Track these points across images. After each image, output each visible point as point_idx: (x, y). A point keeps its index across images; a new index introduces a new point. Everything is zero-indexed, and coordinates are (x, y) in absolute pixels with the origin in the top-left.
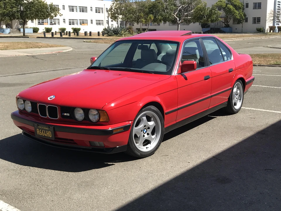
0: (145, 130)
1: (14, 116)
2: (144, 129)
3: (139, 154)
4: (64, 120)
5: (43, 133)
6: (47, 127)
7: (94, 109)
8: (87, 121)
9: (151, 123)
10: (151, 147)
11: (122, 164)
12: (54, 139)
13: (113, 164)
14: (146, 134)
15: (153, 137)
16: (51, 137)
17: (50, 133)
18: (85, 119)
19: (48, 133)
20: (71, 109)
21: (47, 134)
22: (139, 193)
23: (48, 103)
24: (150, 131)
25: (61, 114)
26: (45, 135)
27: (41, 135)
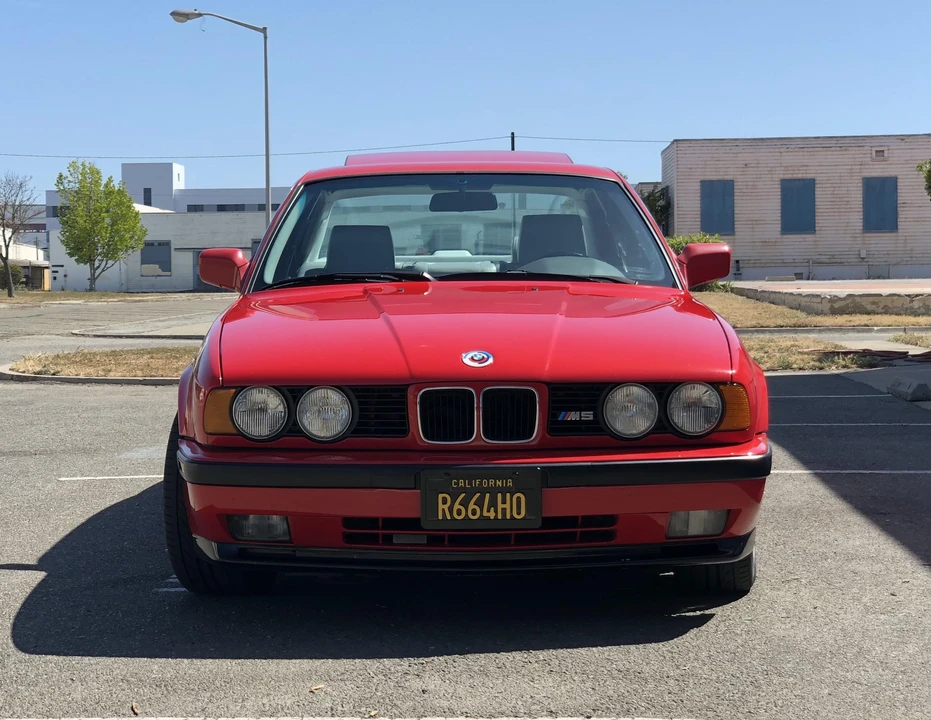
5: (472, 507)
7: (697, 381)
8: (664, 434)
17: (519, 498)
18: (657, 427)
19: (504, 502)
21: (500, 506)
23: (477, 379)
25: (552, 413)
26: (485, 514)
27: (462, 517)
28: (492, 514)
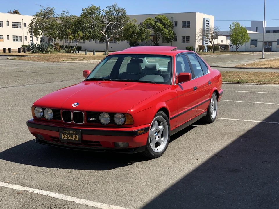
0: (157, 133)
1: (29, 123)
2: (156, 133)
3: (153, 154)
4: (90, 124)
5: (68, 137)
6: (74, 131)
7: (119, 113)
8: (112, 124)
9: (161, 127)
10: (162, 147)
11: (140, 163)
12: (80, 142)
13: (132, 164)
14: (157, 136)
15: (162, 139)
16: (78, 140)
17: (77, 136)
18: (110, 123)
19: (74, 137)
20: (97, 114)
21: (73, 137)
23: (73, 109)
24: (160, 135)
25: (87, 118)
26: (71, 139)
27: (67, 139)
28: (72, 139)
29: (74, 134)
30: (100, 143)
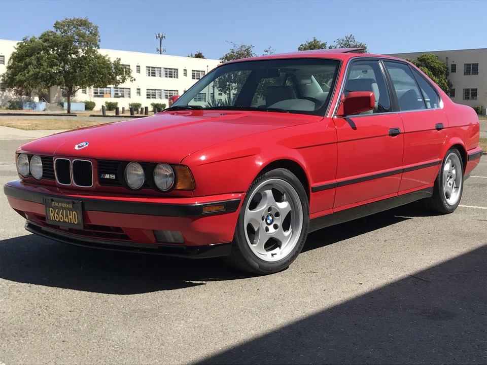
0: (271, 218)
2: (268, 216)
3: (257, 265)
4: (106, 187)
5: (60, 216)
6: (68, 203)
7: (163, 163)
8: (149, 187)
9: (283, 205)
10: (281, 254)
12: (81, 227)
13: (202, 284)
14: (272, 225)
15: (287, 233)
16: (76, 223)
17: (75, 214)
18: (145, 185)
19: (70, 215)
20: (118, 166)
21: (69, 217)
22: (253, 332)
24: (279, 222)
25: (99, 175)
26: (65, 220)
27: (57, 220)
28: (67, 220)
29: (69, 209)
30: (123, 232)
